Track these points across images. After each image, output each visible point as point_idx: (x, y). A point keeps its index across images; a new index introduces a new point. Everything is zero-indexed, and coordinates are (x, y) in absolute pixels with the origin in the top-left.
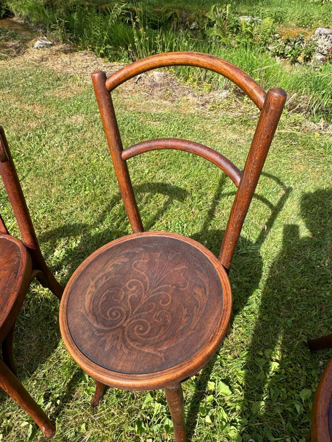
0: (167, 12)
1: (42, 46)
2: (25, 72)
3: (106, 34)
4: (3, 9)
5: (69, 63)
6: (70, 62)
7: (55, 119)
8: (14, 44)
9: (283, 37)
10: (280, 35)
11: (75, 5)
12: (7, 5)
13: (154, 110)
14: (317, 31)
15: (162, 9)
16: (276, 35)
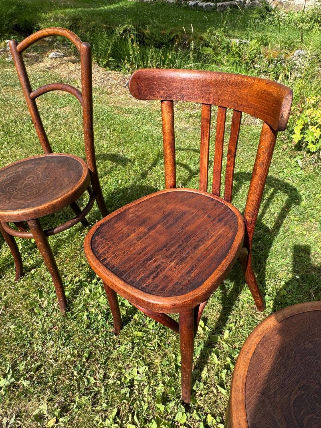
0: (170, 34)
1: (55, 56)
2: (36, 75)
3: (110, 48)
4: (34, 29)
5: (74, 70)
6: (76, 69)
7: (48, 110)
8: (33, 55)
9: (267, 57)
10: (264, 55)
11: (94, 27)
12: (38, 26)
13: (130, 106)
14: (296, 53)
15: (166, 32)
16: (261, 55)
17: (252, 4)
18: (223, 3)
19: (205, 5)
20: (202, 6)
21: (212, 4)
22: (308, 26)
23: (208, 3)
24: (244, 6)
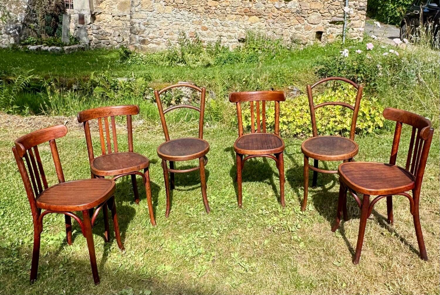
10: (153, 88)
16: (150, 89)
17: (97, 46)
19: (50, 48)
20: (47, 50)
21: (58, 48)
22: (167, 63)
23: (53, 47)
24: (90, 49)
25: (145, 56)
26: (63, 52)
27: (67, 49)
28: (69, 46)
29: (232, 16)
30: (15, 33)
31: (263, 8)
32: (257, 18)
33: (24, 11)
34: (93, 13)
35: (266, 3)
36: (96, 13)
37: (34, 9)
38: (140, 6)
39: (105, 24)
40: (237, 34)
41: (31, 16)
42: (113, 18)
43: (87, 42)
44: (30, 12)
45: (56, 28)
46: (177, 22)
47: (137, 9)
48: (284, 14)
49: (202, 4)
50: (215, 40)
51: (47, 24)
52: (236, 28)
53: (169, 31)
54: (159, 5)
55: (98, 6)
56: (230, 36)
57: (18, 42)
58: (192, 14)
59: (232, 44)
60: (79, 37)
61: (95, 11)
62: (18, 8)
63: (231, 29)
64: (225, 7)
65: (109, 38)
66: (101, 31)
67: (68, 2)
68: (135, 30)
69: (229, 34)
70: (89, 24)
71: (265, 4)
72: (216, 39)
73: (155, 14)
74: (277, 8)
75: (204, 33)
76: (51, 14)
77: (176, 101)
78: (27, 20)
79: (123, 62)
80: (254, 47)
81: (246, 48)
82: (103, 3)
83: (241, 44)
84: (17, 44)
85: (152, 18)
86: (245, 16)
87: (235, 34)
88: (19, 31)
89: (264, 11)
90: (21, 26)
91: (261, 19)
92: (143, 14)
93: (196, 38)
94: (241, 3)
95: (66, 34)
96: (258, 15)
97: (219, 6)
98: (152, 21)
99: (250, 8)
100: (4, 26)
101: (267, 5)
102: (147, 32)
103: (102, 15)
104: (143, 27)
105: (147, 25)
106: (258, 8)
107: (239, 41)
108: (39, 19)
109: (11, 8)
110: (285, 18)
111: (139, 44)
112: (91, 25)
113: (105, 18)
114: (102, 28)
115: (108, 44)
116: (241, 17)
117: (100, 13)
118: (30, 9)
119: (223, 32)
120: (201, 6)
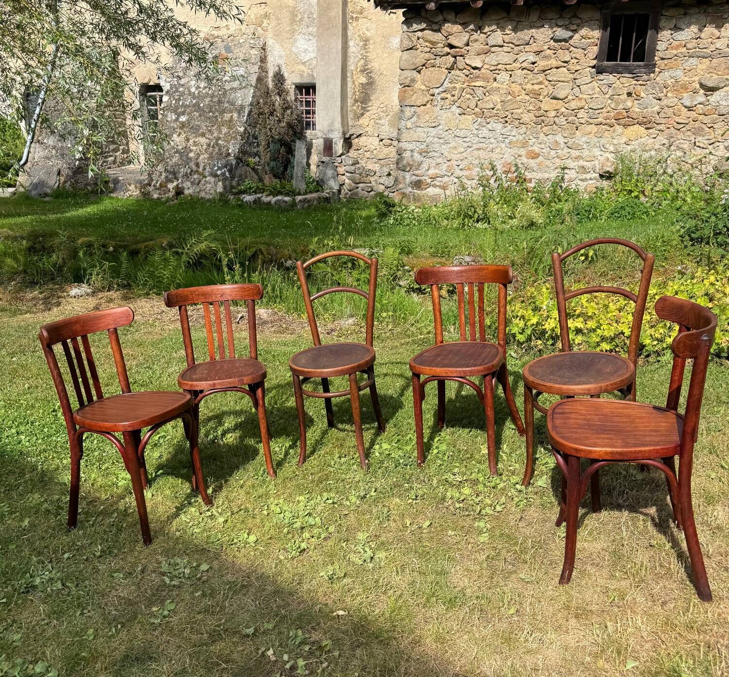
1: (80, 294)
10: (410, 267)
16: (406, 268)
17: (351, 194)
18: (306, 196)
19: (274, 199)
20: (270, 202)
21: (287, 199)
22: (456, 224)
23: (279, 197)
24: (340, 199)
25: (417, 210)
26: (294, 204)
27: (300, 201)
28: (304, 194)
29: (589, 128)
30: (223, 174)
31: (657, 108)
32: (641, 129)
33: (239, 138)
34: (347, 136)
35: (663, 98)
36: (353, 135)
37: (255, 133)
38: (415, 118)
39: (368, 154)
40: (597, 162)
41: (250, 145)
42: (381, 142)
43: (336, 188)
44: (248, 138)
45: (287, 164)
46: (481, 144)
47: (409, 125)
48: (701, 117)
49: (531, 108)
50: (551, 175)
51: (274, 159)
52: (597, 152)
53: (465, 162)
54: (449, 114)
55: (357, 123)
56: (583, 167)
57: (229, 189)
58: (509, 127)
59: (585, 183)
60: (322, 180)
61: (351, 132)
62: (231, 132)
63: (586, 153)
64: (575, 111)
65: (372, 179)
66: (359, 168)
67: (310, 118)
68: (405, 162)
69: (582, 163)
70: (340, 156)
71: (660, 100)
72: (553, 175)
73: (441, 132)
74: (686, 107)
75: (532, 163)
76: (280, 141)
77: (449, 291)
78: (243, 152)
79: (381, 221)
80: (629, 188)
81: (616, 191)
82: (365, 116)
83: (605, 184)
84: (226, 193)
85: (437, 139)
86: (617, 127)
87: (593, 163)
88: (230, 171)
89: (658, 113)
90: (234, 162)
91: (651, 131)
92: (420, 133)
93: (516, 174)
94: (610, 101)
95: (299, 175)
96: (645, 123)
97: (563, 110)
98: (435, 146)
99: (627, 110)
100: (209, 164)
101: (665, 102)
102: (425, 166)
103: (363, 139)
104: (417, 156)
105: (424, 153)
106: (645, 108)
107: (601, 176)
108: (261, 148)
109: (220, 132)
110: (704, 126)
111: (410, 189)
112: (343, 157)
113: (368, 143)
114: (362, 163)
115: (370, 190)
116: (609, 128)
117: (360, 135)
118: (249, 132)
119: (570, 161)
120: (529, 111)
